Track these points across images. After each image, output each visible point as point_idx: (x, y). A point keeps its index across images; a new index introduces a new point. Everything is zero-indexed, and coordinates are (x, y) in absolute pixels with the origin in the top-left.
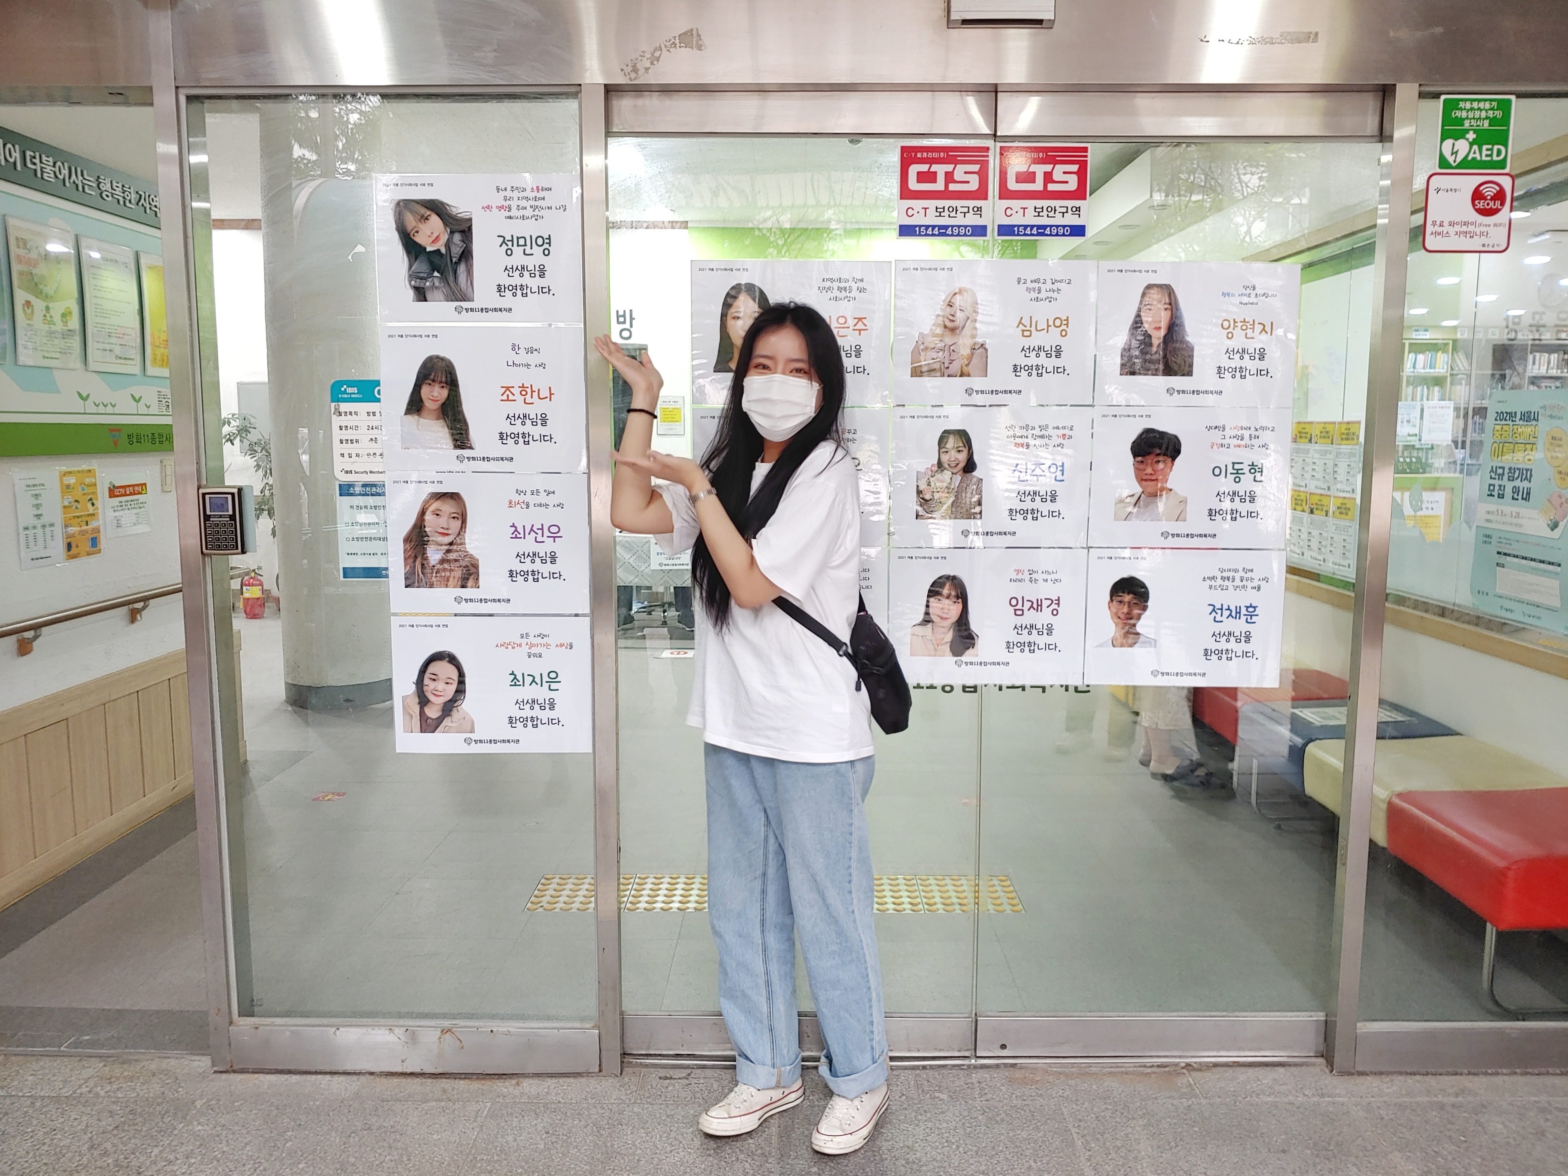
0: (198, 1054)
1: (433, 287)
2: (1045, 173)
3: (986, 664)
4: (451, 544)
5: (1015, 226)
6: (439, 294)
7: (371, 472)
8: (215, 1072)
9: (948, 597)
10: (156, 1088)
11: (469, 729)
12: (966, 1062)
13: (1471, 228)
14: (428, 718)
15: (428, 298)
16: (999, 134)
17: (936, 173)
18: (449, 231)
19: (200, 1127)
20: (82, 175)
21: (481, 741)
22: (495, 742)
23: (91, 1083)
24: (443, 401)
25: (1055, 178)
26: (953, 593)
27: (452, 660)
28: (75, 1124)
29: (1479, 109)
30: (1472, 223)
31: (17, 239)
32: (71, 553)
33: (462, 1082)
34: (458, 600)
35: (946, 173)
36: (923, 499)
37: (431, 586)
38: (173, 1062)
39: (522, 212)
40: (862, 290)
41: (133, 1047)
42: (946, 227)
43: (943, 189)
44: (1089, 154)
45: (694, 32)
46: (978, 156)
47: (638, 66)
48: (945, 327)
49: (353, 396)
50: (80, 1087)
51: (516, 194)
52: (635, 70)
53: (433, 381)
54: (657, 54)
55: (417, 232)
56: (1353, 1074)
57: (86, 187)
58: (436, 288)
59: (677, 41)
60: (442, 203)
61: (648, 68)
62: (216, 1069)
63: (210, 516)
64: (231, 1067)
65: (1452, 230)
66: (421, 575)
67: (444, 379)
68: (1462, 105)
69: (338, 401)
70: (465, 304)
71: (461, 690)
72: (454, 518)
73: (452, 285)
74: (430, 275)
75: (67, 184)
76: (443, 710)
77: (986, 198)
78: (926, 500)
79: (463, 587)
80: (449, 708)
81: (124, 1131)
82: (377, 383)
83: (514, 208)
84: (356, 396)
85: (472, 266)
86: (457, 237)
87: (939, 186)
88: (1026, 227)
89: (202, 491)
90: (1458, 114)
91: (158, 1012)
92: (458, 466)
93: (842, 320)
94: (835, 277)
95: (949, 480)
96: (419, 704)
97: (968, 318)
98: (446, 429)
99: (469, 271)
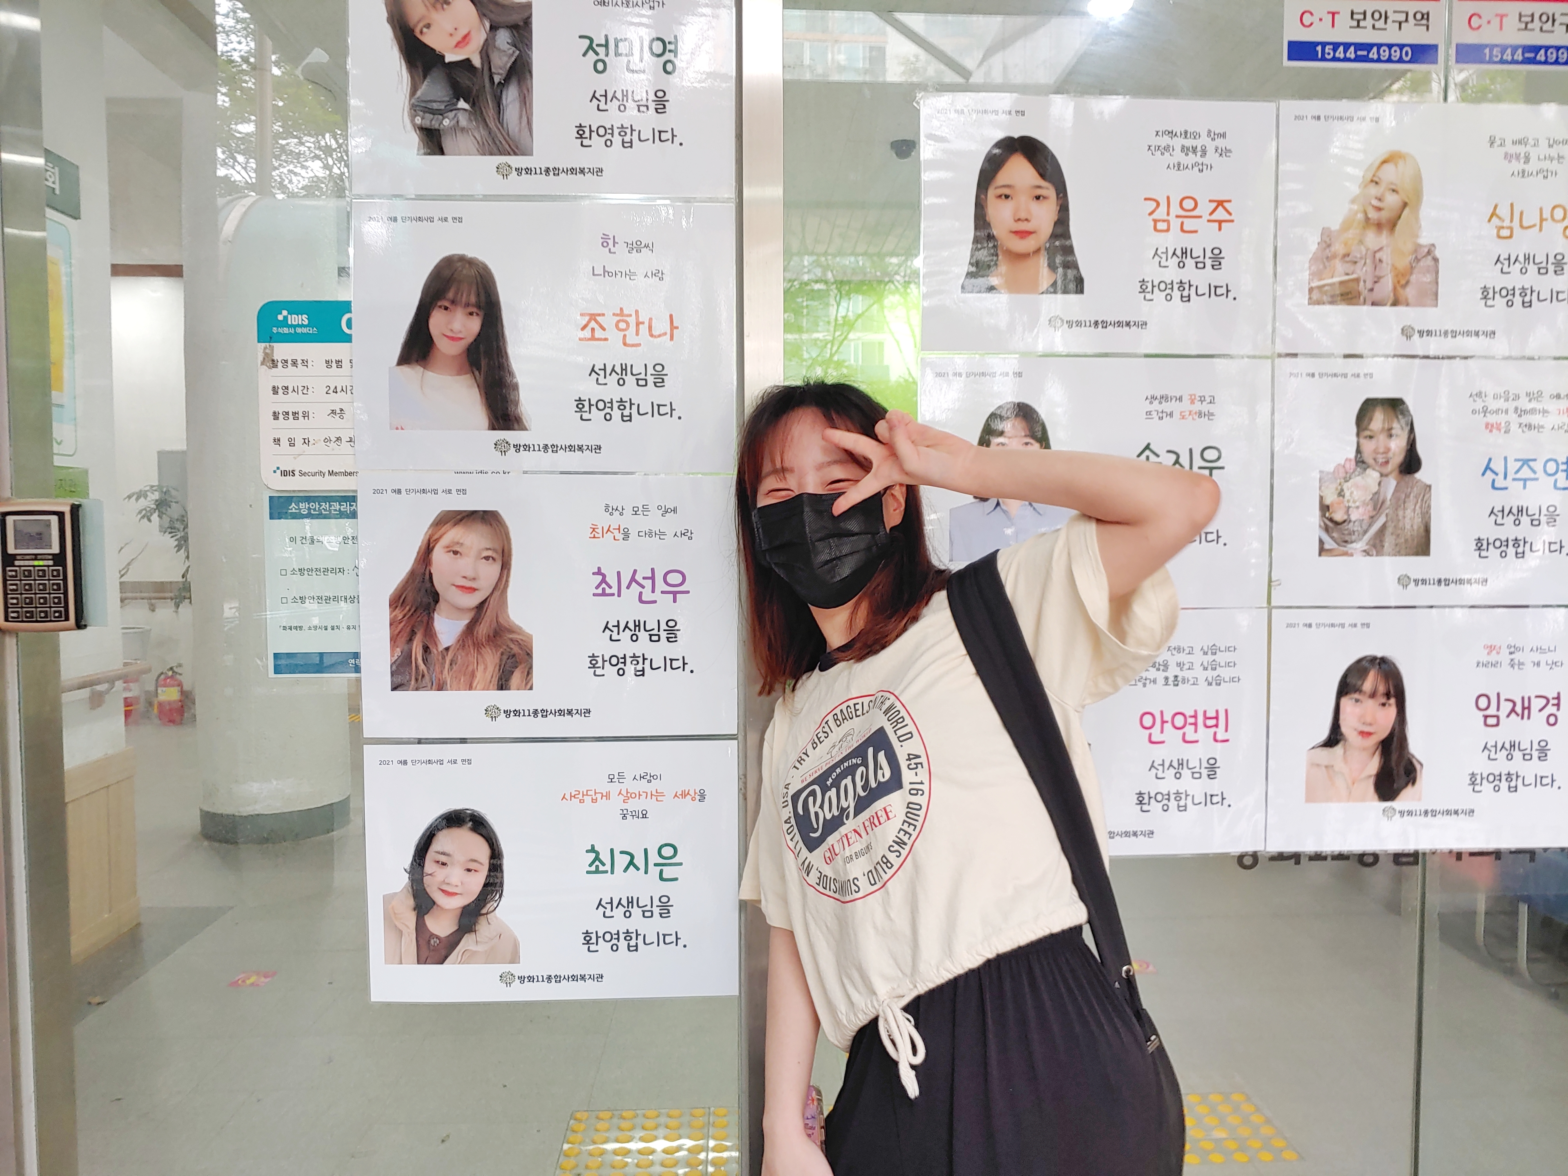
1: (456, 128)
3: (1434, 813)
4: (481, 607)
5: (1486, 46)
6: (466, 141)
7: (331, 473)
9: (1373, 695)
11: (509, 957)
14: (432, 935)
15: (445, 151)
18: (488, 25)
21: (531, 979)
22: (558, 979)
24: (470, 339)
26: (1382, 689)
27: (478, 825)
34: (492, 712)
36: (1331, 520)
37: (440, 688)
40: (1224, 152)
48: (1367, 219)
49: (299, 330)
53: (453, 302)
55: (428, 26)
58: (463, 129)
63: (14, 557)
66: (422, 666)
67: (473, 299)
69: (271, 339)
70: (516, 161)
71: (493, 883)
72: (487, 558)
73: (492, 125)
74: (451, 107)
76: (460, 922)
78: (1337, 523)
79: (501, 688)
80: (471, 917)
82: (346, 306)
84: (305, 330)
85: (530, 90)
86: (503, 38)
88: (1504, 48)
92: (497, 460)
93: (1188, 204)
94: (1177, 129)
95: (1375, 488)
96: (415, 909)
97: (1405, 205)
98: (477, 390)
99: (525, 100)
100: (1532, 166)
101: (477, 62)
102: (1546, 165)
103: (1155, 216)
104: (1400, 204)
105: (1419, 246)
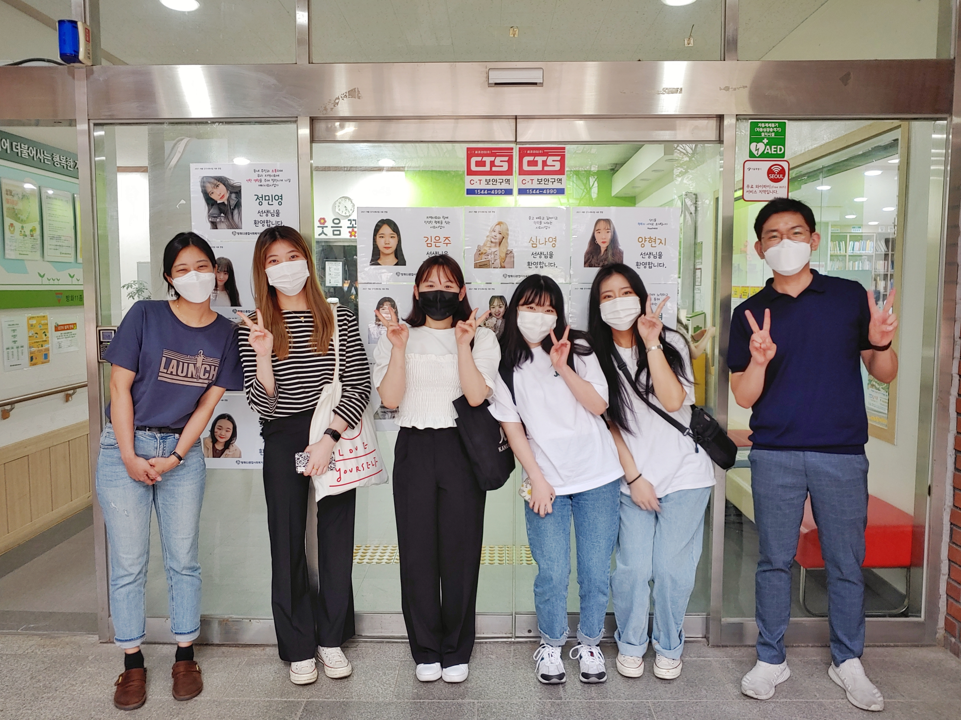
0: (92, 634)
1: (221, 221)
2: (543, 161)
5: (527, 189)
6: (223, 225)
8: (101, 643)
10: (68, 650)
11: (238, 456)
12: (510, 640)
13: (768, 189)
14: (217, 450)
15: (218, 228)
16: (518, 141)
17: (485, 161)
18: (229, 192)
19: (90, 669)
20: (44, 154)
21: (244, 462)
22: (253, 463)
23: (33, 648)
24: (225, 281)
25: (548, 163)
27: (229, 418)
28: (24, 667)
29: (769, 127)
30: (768, 186)
31: (7, 190)
32: (32, 362)
33: (233, 648)
35: (491, 162)
38: (78, 638)
39: (267, 183)
40: (448, 223)
41: (57, 630)
42: (491, 190)
43: (489, 170)
44: (566, 151)
45: (356, 90)
46: (507, 153)
47: (327, 107)
48: (492, 242)
50: (27, 649)
51: (264, 174)
52: (326, 109)
53: (221, 271)
54: (337, 101)
55: (213, 193)
56: (719, 646)
57: (46, 160)
58: (223, 222)
59: (347, 95)
60: (226, 178)
61: (332, 109)
62: (101, 641)
63: (102, 342)
64: (109, 640)
65: (758, 190)
67: (226, 270)
68: (760, 125)
70: (237, 231)
71: (234, 435)
73: (231, 221)
74: (219, 216)
75: (35, 159)
76: (225, 446)
77: (511, 174)
80: (228, 445)
81: (49, 670)
83: (263, 180)
85: (241, 211)
86: (233, 196)
87: (487, 168)
88: (533, 190)
89: (98, 329)
90: (758, 129)
91: (71, 613)
92: (233, 316)
93: (437, 238)
94: (433, 216)
95: (495, 323)
96: (212, 442)
97: (503, 237)
98: (227, 296)
99: (240, 213)
100: (543, 225)
101: (226, 203)
102: (546, 225)
103: (427, 242)
104: (502, 237)
105: (508, 250)
